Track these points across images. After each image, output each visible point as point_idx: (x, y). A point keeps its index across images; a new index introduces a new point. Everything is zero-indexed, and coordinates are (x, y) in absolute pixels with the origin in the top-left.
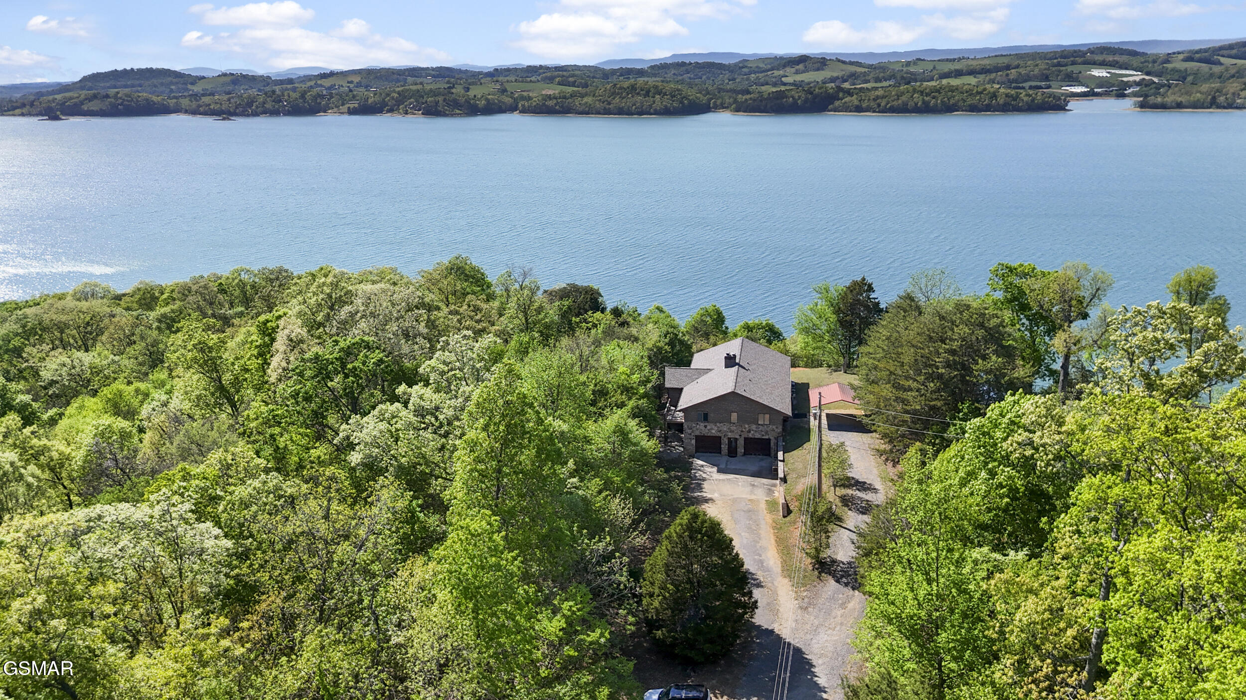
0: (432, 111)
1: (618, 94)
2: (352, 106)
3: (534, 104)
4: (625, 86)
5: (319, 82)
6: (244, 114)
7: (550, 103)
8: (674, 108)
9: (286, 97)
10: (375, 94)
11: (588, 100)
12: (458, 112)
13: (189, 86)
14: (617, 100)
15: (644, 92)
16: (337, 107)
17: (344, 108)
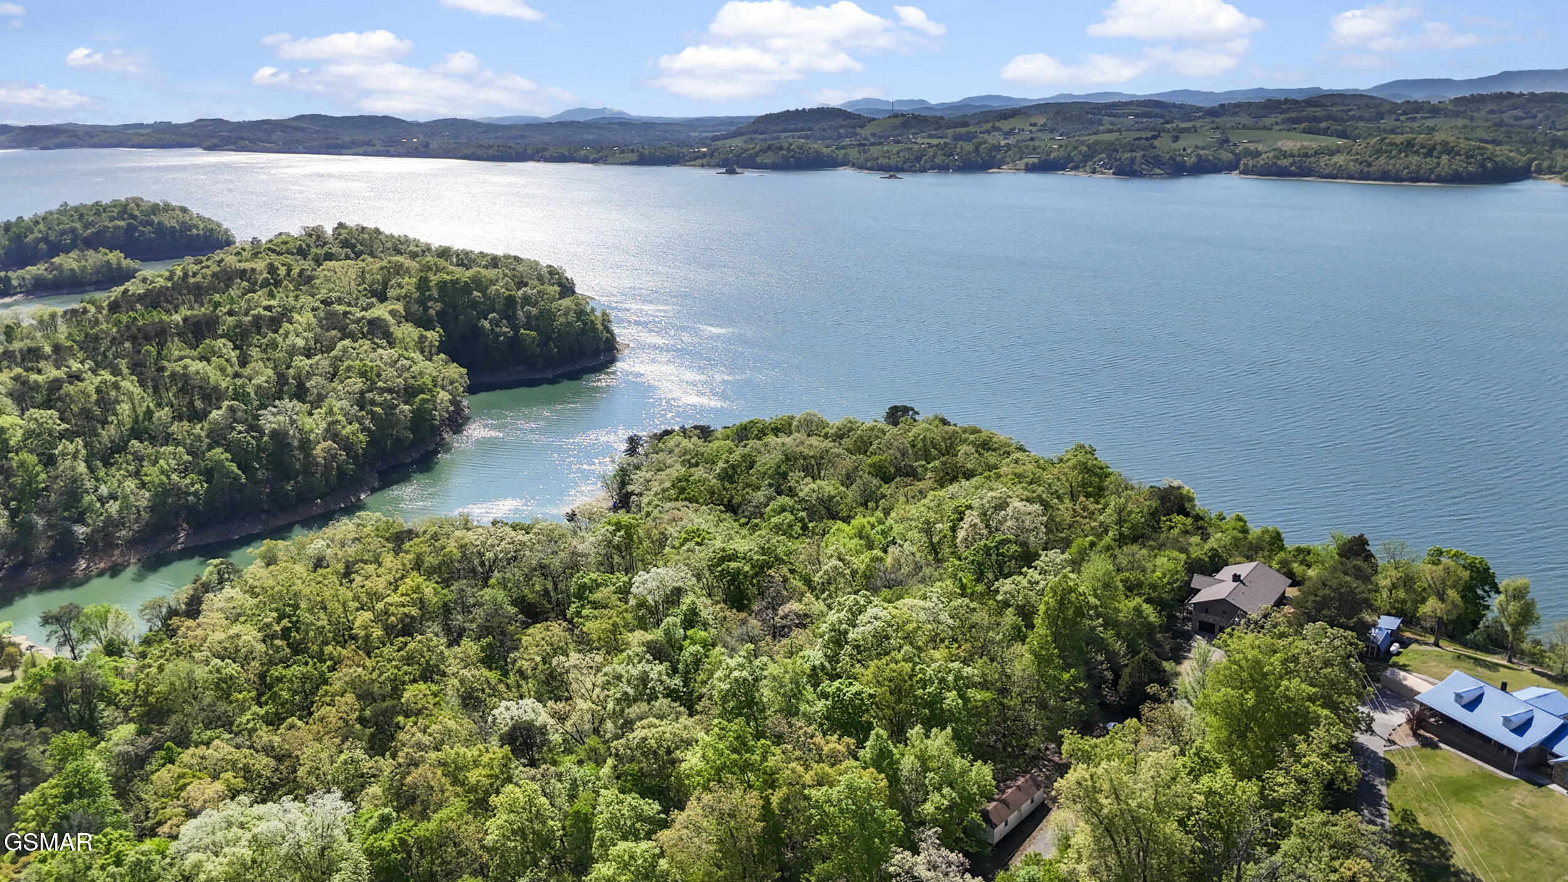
0: (1126, 171)
1: (1386, 152)
2: (1031, 161)
3: (1262, 162)
4: (1398, 142)
5: (997, 124)
6: (911, 170)
7: (1284, 162)
8: (1469, 173)
9: (958, 150)
10: (1060, 146)
11: (1340, 159)
12: (1158, 171)
13: (858, 130)
14: (1383, 160)
15: (1425, 150)
16: (1013, 161)
17: (1021, 164)
